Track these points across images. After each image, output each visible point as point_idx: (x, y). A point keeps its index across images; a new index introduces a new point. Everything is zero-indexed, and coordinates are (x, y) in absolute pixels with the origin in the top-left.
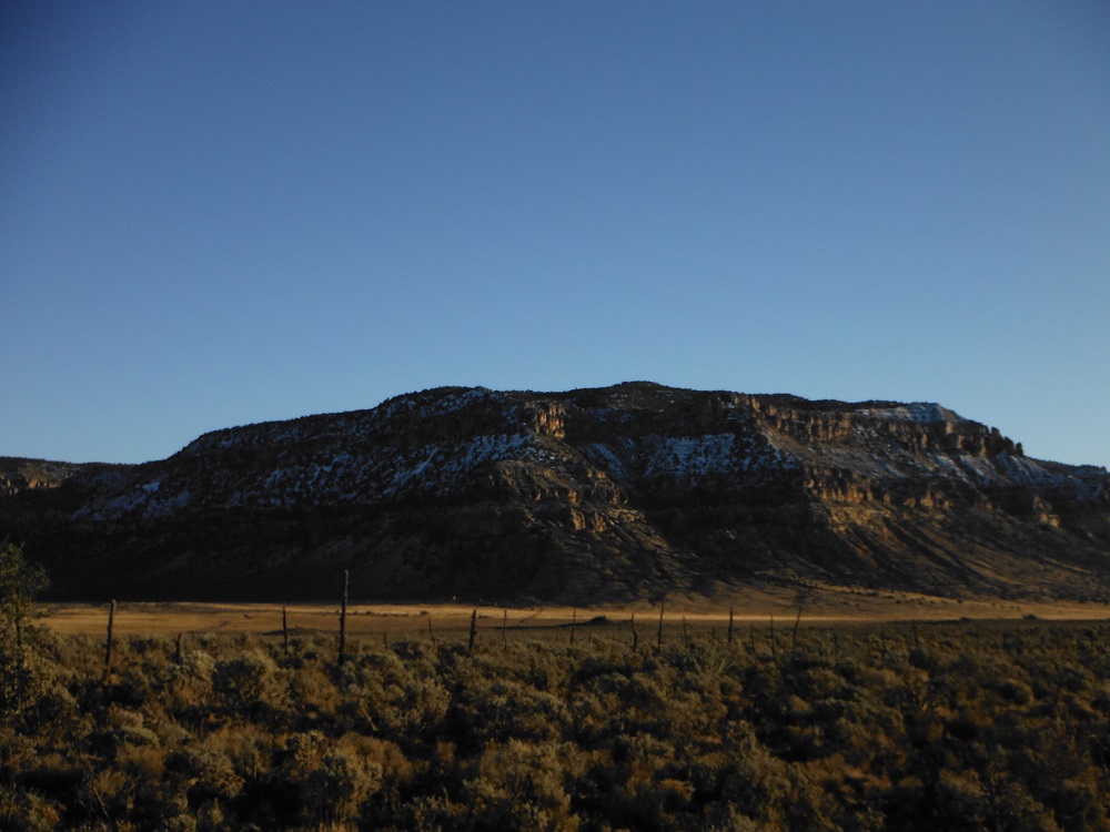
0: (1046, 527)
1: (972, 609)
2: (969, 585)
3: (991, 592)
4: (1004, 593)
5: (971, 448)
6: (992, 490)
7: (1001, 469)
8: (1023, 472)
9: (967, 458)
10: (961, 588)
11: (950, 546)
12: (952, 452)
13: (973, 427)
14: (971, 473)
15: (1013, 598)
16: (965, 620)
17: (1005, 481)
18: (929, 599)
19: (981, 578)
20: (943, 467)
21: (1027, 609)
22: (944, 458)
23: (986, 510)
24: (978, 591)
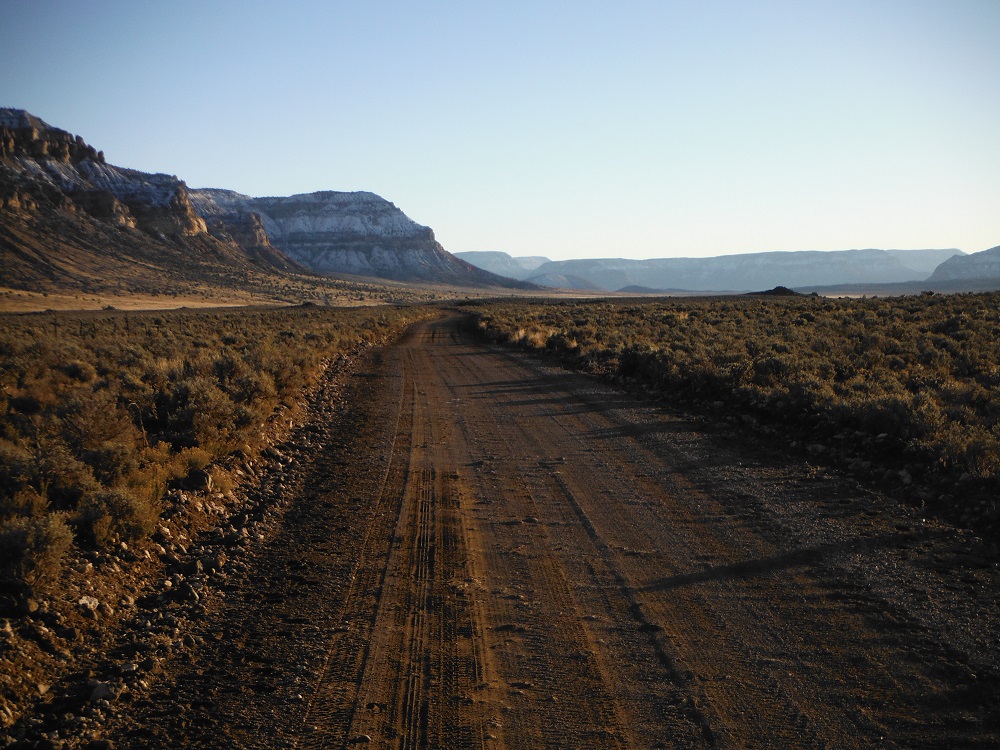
0: (123, 229)
1: (56, 301)
2: (54, 279)
3: (74, 286)
4: (86, 287)
5: (57, 154)
6: (75, 193)
7: (84, 175)
8: (104, 178)
9: (53, 163)
10: (47, 282)
11: (37, 245)
12: (38, 157)
13: (58, 135)
14: (56, 177)
15: (94, 291)
16: (49, 312)
17: (87, 185)
18: (16, 292)
19: (66, 273)
20: (30, 170)
21: (107, 301)
22: (31, 163)
23: (70, 212)
24: (63, 286)
